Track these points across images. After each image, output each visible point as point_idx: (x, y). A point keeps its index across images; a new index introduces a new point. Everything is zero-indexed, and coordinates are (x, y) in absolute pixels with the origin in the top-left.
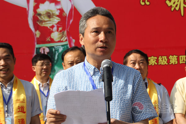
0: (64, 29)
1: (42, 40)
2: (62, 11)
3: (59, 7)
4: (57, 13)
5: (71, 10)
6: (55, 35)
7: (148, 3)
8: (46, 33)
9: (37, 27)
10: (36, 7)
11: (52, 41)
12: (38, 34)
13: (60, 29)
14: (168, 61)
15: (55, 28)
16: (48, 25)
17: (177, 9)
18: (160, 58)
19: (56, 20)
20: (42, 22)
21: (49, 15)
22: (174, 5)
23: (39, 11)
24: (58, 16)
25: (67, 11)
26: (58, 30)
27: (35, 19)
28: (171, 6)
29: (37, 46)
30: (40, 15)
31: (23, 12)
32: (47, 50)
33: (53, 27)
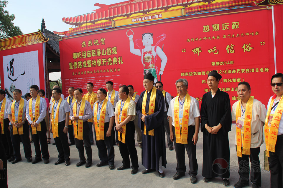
0: (153, 63)
1: (146, 68)
2: (153, 56)
3: (152, 55)
4: (151, 57)
5: (156, 56)
6: (151, 66)
7: (185, 51)
8: (147, 64)
9: (144, 63)
10: (144, 55)
11: (150, 68)
12: (145, 65)
13: (152, 63)
14: (193, 74)
15: (151, 63)
16: (148, 62)
17: (197, 53)
18: (190, 73)
19: (151, 60)
20: (146, 61)
21: (148, 58)
22: (195, 52)
23: (145, 57)
24: (151, 58)
25: (154, 56)
26: (151, 64)
27: (144, 60)
28: (194, 52)
29: (145, 70)
30: (145, 58)
31: (140, 57)
32: (148, 71)
33: (150, 62)
